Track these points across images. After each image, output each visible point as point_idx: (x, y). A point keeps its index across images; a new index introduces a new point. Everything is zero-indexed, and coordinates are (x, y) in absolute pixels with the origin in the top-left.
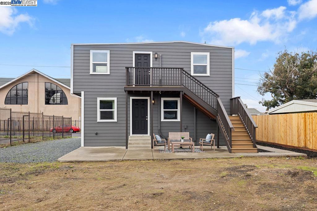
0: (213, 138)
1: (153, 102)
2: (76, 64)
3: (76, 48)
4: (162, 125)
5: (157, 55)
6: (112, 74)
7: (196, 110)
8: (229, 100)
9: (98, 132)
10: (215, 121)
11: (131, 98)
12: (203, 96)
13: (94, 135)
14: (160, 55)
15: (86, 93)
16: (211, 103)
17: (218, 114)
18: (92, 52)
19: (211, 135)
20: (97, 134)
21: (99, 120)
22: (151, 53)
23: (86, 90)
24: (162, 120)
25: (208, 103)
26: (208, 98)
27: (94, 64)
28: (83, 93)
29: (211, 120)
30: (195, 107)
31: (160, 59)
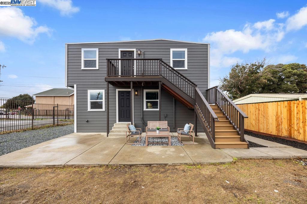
0: (192, 129)
1: (136, 93)
2: (70, 61)
3: (70, 47)
4: (144, 114)
5: (140, 51)
6: (100, 69)
7: (175, 100)
8: (205, 91)
9: (89, 120)
10: (193, 110)
11: (117, 90)
12: (183, 87)
13: (86, 123)
14: (143, 51)
15: (78, 86)
16: (191, 94)
17: (196, 104)
18: (83, 50)
19: (189, 125)
20: (88, 121)
21: (89, 109)
22: (135, 50)
23: (78, 83)
24: (145, 109)
25: (189, 94)
26: (189, 89)
27: (85, 60)
28: (75, 86)
29: (189, 109)
30: (174, 97)
31: (143, 55)
